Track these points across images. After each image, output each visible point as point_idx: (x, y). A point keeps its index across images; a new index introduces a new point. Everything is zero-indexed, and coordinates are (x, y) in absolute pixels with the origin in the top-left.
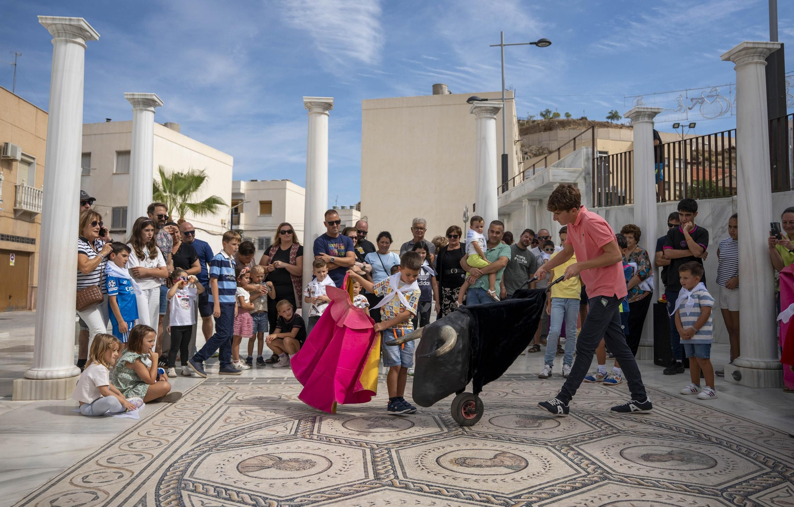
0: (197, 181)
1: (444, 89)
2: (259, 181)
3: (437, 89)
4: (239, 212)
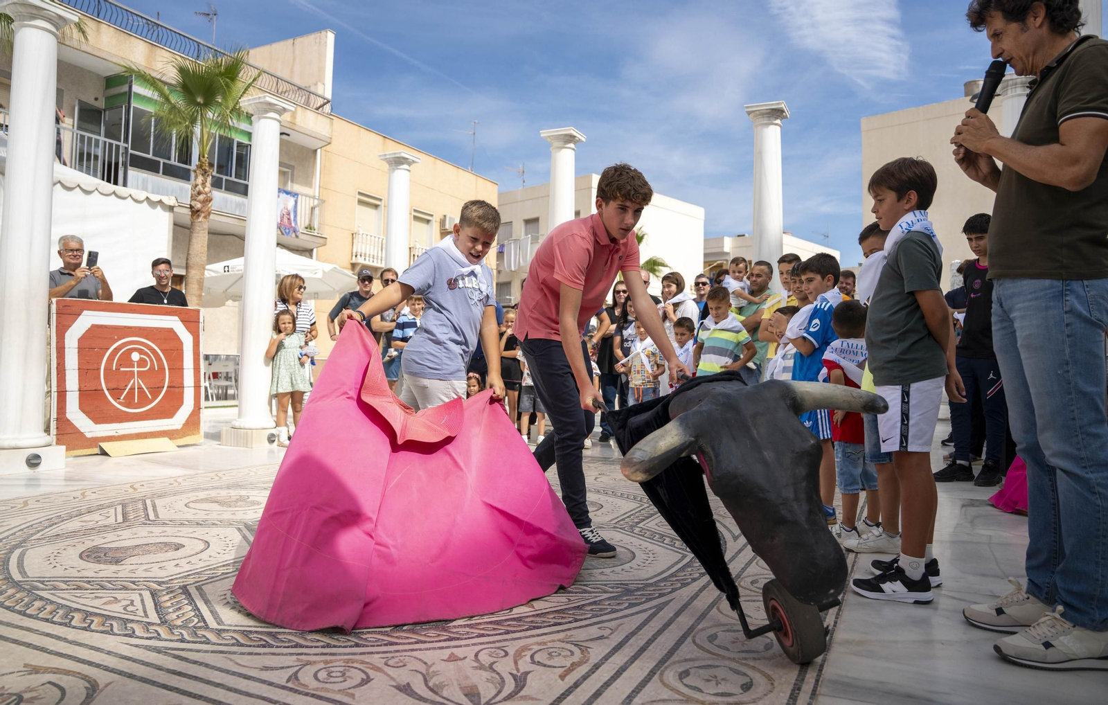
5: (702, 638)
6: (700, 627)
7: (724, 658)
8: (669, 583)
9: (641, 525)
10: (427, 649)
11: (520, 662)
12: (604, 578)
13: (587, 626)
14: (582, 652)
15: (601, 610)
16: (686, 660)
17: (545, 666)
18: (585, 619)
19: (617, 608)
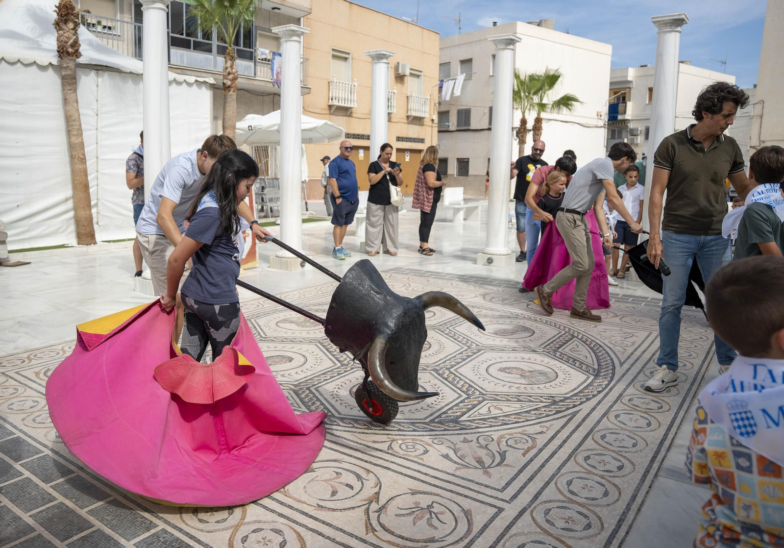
0: (552, 79)
4: (626, 100)
5: (597, 436)
6: (596, 429)
7: (609, 450)
8: (579, 398)
9: (560, 350)
10: (451, 435)
11: (501, 445)
12: (540, 391)
13: (533, 424)
14: (533, 441)
15: (540, 414)
16: (588, 450)
17: (514, 448)
18: (532, 420)
19: (550, 413)
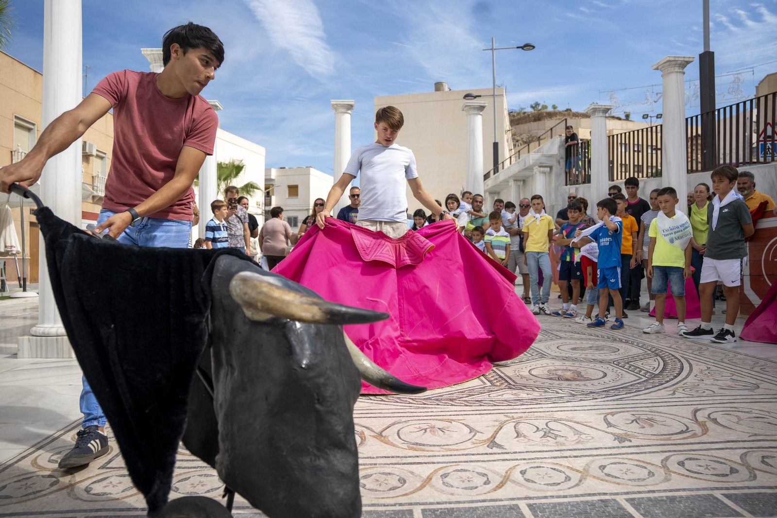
0: (237, 169)
1: (444, 87)
2: (287, 168)
3: (438, 86)
